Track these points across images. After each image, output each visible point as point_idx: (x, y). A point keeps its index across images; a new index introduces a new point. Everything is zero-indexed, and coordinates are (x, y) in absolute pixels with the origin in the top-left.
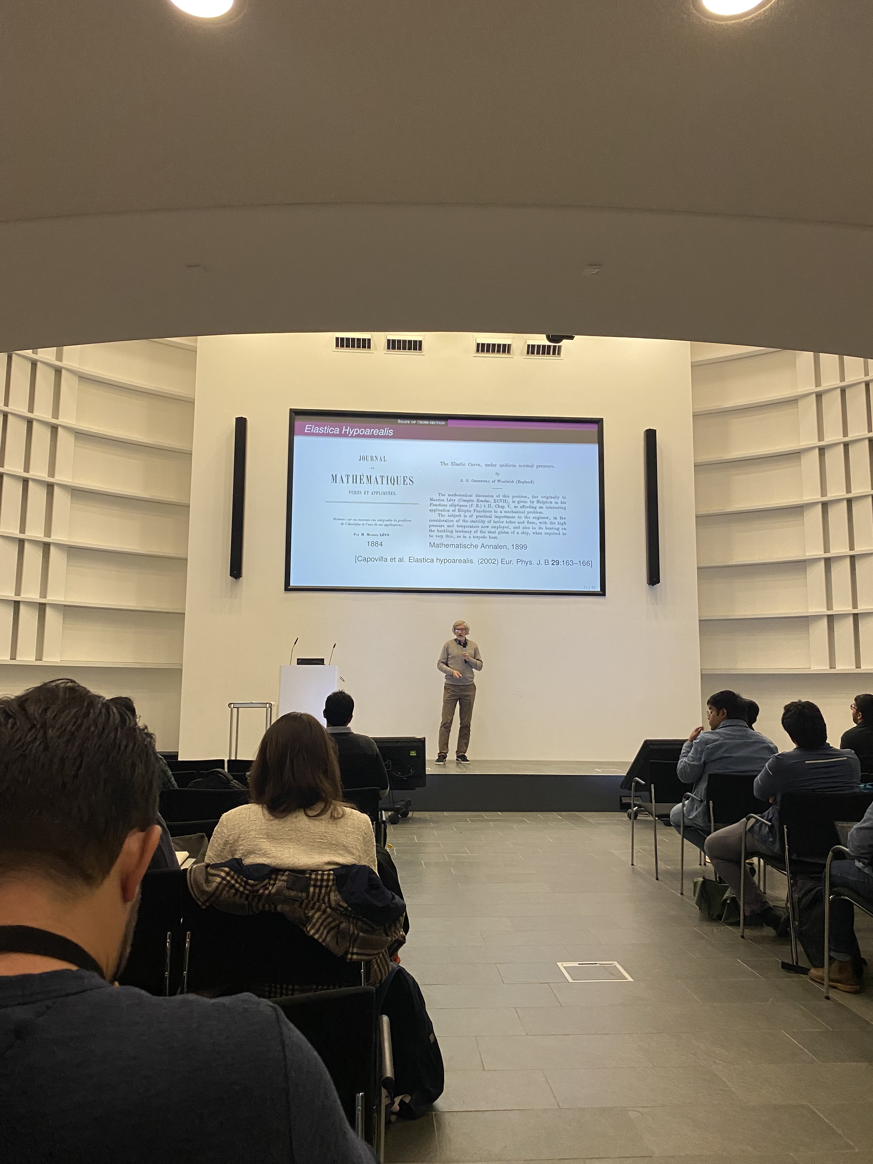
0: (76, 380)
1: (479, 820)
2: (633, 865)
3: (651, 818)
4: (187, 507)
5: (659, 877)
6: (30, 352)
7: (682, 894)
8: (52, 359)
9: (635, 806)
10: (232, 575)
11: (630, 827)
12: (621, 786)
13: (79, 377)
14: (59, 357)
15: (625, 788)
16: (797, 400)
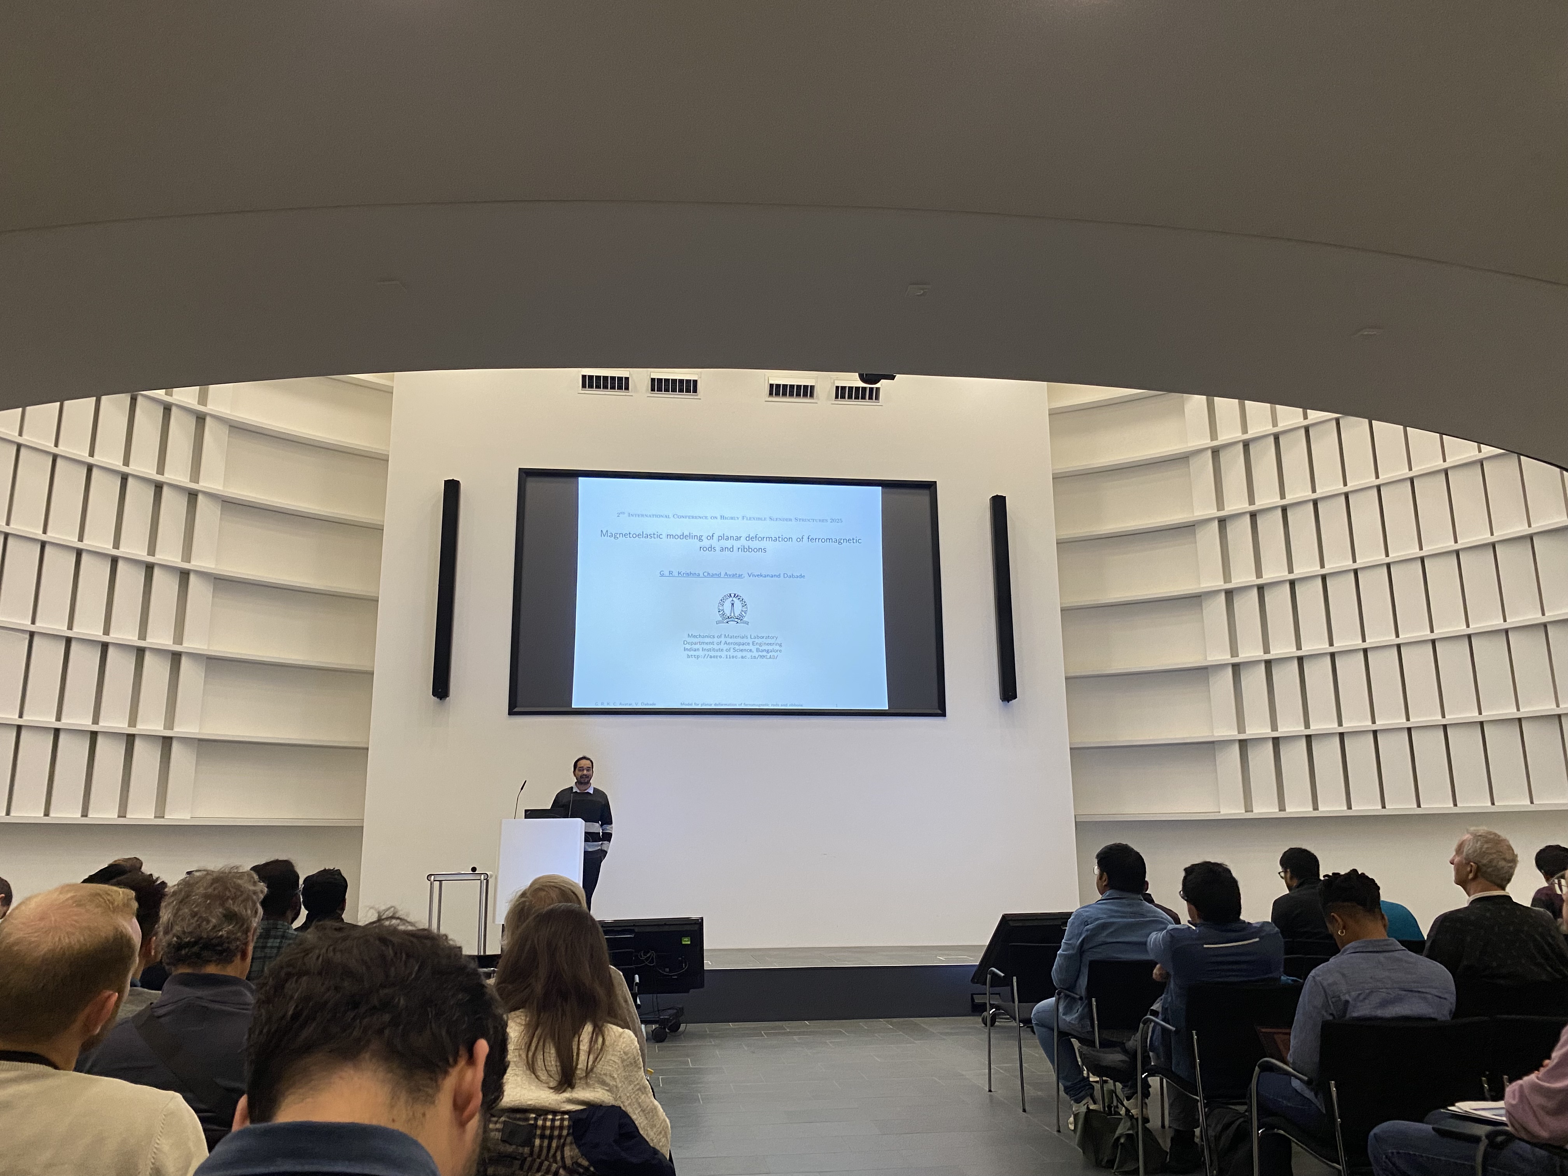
0: (226, 430)
1: (779, 1034)
2: (990, 1091)
3: (1014, 1024)
4: (373, 601)
5: (1027, 1108)
6: (161, 393)
7: (1059, 1131)
8: (193, 403)
9: (992, 1006)
10: (435, 694)
11: (986, 1035)
12: (973, 981)
13: (230, 426)
14: (203, 400)
15: (977, 983)
16: (1188, 457)
